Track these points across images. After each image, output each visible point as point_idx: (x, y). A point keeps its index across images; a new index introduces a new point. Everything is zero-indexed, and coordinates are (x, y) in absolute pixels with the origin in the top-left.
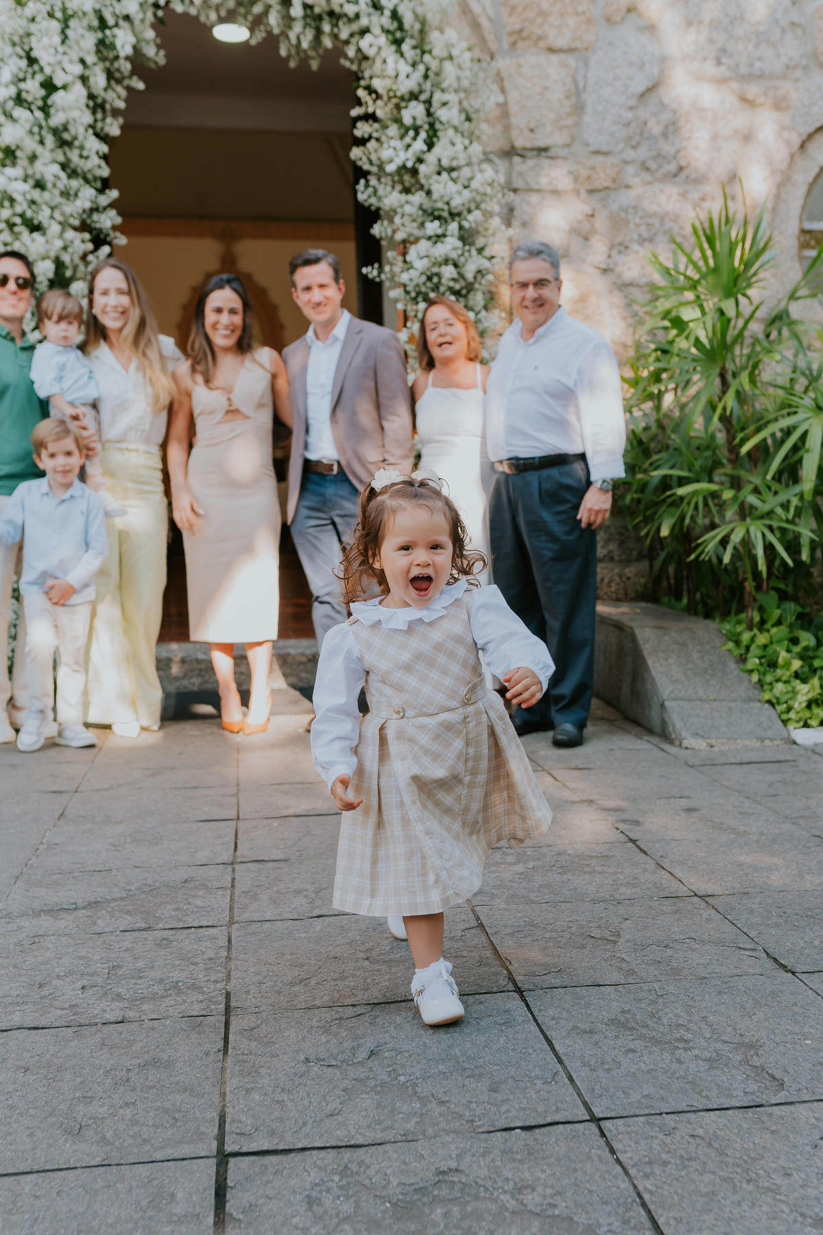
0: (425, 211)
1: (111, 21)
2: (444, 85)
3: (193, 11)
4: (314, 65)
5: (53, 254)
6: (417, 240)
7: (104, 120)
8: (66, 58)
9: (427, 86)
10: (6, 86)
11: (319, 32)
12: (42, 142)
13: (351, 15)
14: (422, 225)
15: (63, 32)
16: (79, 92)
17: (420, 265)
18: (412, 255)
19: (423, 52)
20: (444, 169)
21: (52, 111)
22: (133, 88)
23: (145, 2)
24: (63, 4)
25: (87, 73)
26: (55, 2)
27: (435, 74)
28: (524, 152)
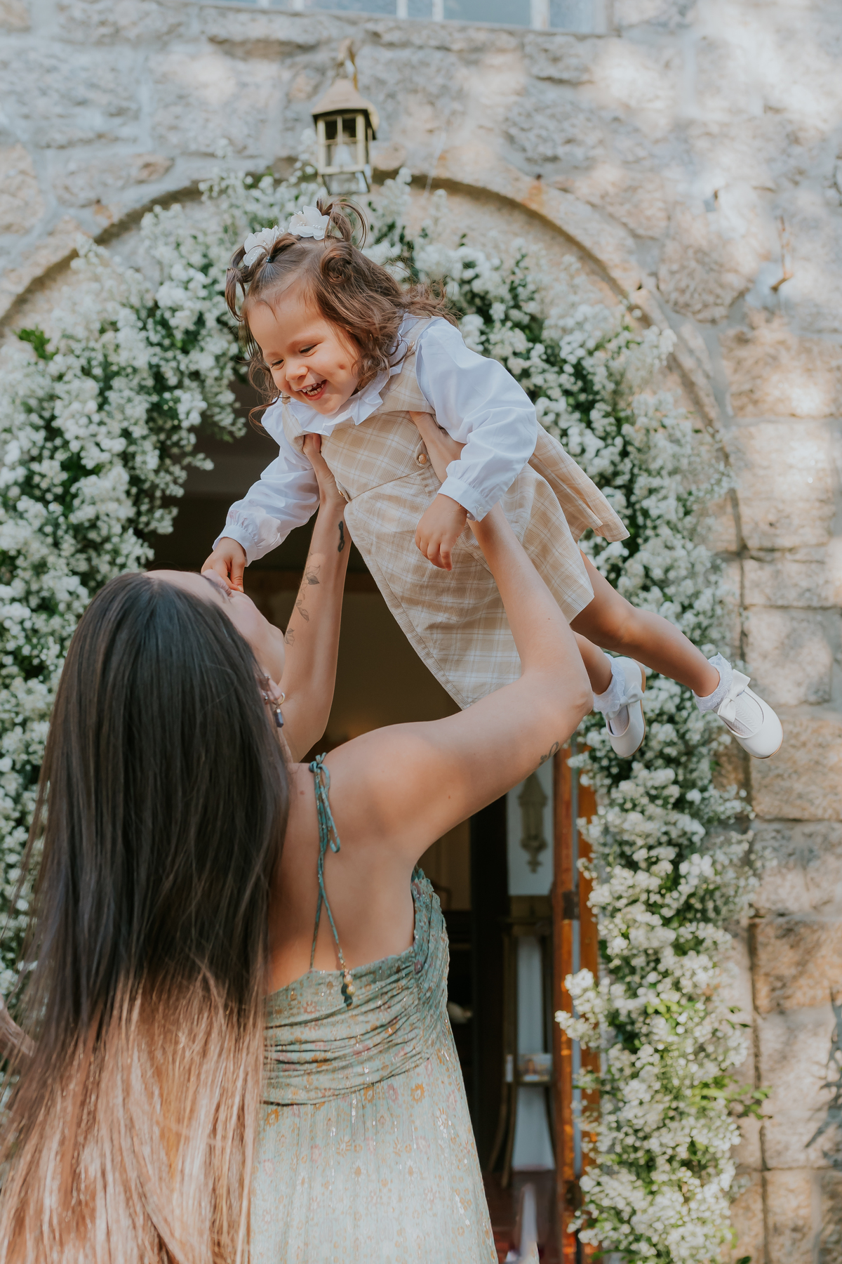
1: (173, 381)
2: (653, 466)
7: (151, 511)
8: (103, 429)
9: (626, 466)
10: (13, 468)
12: (56, 544)
15: (101, 393)
16: (118, 476)
19: (619, 422)
20: (655, 583)
21: (76, 502)
22: (197, 469)
23: (224, 354)
24: (105, 356)
25: (132, 449)
26: (93, 354)
27: (639, 450)
28: (762, 554)
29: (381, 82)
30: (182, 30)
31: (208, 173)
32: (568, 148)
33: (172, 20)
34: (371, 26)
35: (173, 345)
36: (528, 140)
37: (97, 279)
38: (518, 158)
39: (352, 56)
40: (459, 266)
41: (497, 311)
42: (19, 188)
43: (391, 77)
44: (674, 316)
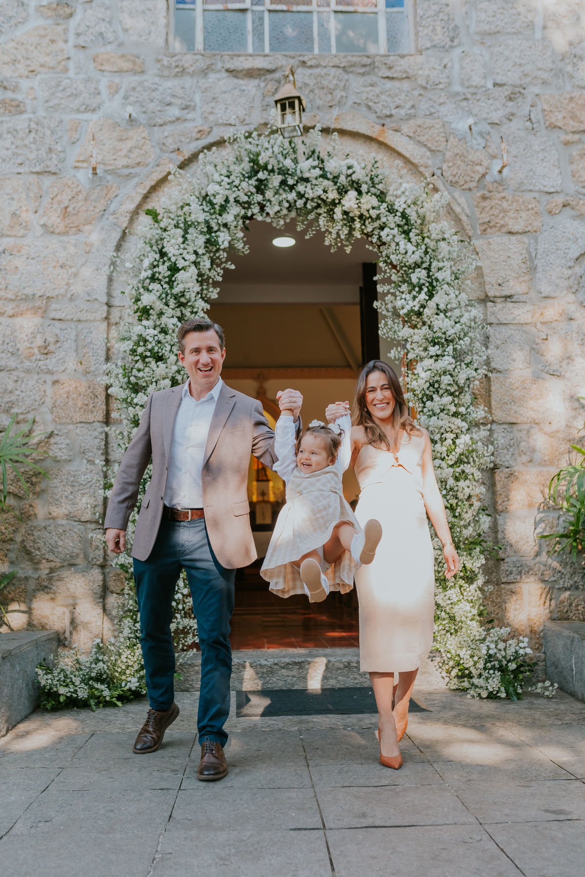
0: (427, 339)
1: (216, 228)
2: (440, 257)
3: (268, 220)
4: (348, 250)
5: (170, 375)
6: (422, 359)
7: (207, 289)
8: (185, 251)
9: (427, 258)
10: (147, 271)
11: (352, 229)
12: (167, 304)
13: (374, 216)
14: (426, 349)
15: (184, 236)
16: (193, 270)
17: (424, 376)
18: (419, 369)
19: (423, 238)
20: (441, 312)
21: (175, 284)
22: (228, 268)
23: (238, 215)
24: (185, 219)
25: (198, 260)
26: (180, 218)
27: (433, 251)
28: (495, 299)
29: (306, 85)
30: (213, 67)
31: (228, 133)
32: (397, 110)
33: (208, 63)
34: (301, 58)
35: (215, 212)
36: (378, 108)
37: (180, 184)
38: (373, 117)
39: (293, 74)
40: (345, 168)
41: (364, 188)
42: (143, 145)
43: (311, 82)
44: (450, 187)
